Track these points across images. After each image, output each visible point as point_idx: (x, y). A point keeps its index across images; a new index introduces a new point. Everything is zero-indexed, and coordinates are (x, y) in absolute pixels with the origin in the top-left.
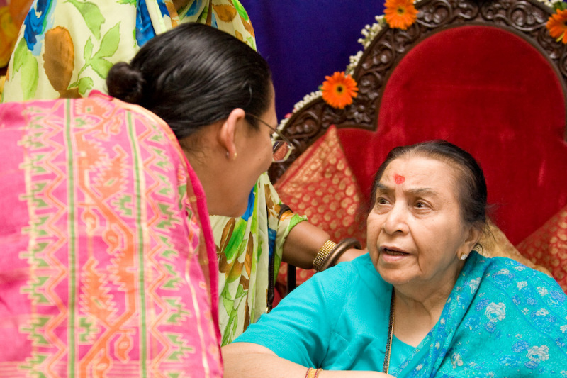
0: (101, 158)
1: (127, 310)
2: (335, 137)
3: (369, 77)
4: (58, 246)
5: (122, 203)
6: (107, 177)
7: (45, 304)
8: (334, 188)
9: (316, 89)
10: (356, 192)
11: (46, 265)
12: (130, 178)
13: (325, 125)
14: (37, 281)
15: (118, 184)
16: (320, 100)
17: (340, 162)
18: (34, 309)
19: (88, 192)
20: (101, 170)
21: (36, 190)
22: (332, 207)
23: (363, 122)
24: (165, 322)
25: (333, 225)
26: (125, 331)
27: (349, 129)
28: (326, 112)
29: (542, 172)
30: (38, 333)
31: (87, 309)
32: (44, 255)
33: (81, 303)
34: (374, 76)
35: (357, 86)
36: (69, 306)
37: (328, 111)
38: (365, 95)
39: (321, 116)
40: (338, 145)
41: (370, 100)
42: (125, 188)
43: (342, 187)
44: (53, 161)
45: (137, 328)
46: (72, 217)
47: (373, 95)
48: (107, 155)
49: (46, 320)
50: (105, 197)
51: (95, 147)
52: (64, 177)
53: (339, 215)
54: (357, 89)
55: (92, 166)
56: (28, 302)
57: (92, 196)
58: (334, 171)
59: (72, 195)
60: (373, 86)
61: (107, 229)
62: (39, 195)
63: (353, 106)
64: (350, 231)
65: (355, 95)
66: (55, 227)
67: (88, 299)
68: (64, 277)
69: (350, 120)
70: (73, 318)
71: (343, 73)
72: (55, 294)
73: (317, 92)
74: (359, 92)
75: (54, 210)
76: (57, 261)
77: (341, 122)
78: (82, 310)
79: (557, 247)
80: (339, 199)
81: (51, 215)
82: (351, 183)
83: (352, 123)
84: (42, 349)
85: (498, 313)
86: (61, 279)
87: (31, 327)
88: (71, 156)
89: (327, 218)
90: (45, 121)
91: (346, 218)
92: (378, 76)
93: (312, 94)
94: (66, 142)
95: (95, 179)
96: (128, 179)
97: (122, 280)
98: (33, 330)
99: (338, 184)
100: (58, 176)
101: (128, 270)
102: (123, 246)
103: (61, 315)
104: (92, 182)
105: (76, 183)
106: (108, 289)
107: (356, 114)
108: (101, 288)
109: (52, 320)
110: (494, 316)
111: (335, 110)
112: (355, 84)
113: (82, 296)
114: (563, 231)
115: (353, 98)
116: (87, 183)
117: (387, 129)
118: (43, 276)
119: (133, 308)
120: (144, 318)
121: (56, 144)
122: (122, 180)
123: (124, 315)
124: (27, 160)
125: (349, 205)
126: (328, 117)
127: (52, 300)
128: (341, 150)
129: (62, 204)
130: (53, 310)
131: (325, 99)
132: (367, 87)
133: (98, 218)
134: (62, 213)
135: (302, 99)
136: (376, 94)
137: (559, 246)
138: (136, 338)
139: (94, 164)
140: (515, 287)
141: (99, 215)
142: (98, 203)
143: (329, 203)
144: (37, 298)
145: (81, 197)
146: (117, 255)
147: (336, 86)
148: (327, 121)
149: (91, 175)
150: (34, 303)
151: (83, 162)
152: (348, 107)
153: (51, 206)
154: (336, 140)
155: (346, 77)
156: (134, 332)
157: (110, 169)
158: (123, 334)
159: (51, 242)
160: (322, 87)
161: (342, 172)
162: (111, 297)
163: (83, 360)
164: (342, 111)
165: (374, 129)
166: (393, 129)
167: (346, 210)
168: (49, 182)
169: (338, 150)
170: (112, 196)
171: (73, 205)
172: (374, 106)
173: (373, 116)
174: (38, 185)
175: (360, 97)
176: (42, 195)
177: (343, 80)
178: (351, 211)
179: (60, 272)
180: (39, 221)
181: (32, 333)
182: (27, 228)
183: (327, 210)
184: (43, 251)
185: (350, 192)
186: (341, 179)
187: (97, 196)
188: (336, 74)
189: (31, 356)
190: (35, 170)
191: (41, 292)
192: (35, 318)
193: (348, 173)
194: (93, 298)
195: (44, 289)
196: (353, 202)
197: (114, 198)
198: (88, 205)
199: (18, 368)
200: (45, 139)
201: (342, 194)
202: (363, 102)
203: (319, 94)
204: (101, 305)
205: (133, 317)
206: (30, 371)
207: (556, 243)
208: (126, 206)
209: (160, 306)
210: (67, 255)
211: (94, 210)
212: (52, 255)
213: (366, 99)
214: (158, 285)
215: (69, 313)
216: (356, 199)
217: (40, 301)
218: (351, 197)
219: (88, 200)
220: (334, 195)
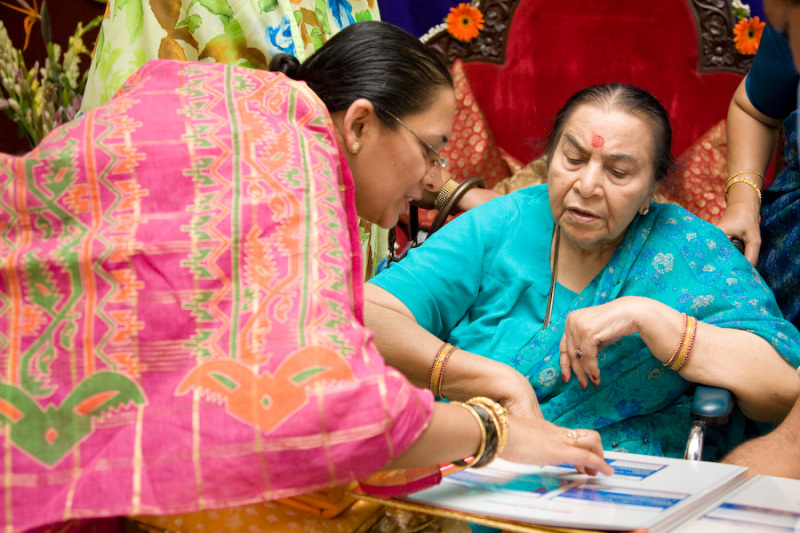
0: (267, 132)
1: (289, 274)
2: (461, 71)
3: (496, 8)
4: (220, 218)
5: (290, 176)
6: (273, 151)
7: (208, 278)
8: (461, 125)
9: (440, 22)
10: (484, 128)
11: (207, 237)
12: (297, 153)
13: (451, 59)
14: (199, 255)
15: (284, 159)
16: (445, 33)
17: (467, 97)
18: (196, 285)
19: (254, 165)
20: (268, 143)
21: (202, 166)
22: (460, 145)
23: (491, 55)
24: (328, 288)
25: (461, 163)
26: (285, 294)
27: (476, 63)
28: (451, 46)
29: (674, 104)
30: (201, 309)
31: (251, 279)
32: (205, 228)
33: (245, 274)
34: (500, 7)
35: (483, 18)
36: (233, 278)
37: (454, 44)
38: (492, 27)
39: (446, 49)
40: (465, 80)
41: (496, 33)
42: (292, 162)
43: (469, 124)
44: (217, 134)
45: (298, 291)
46: (238, 191)
47: (500, 27)
48: (273, 129)
49: (210, 294)
50: (271, 171)
51: (260, 122)
52: (230, 152)
53: (467, 152)
54: (483, 21)
55: (258, 140)
56: (190, 277)
57: (258, 170)
58: (461, 106)
59: (237, 170)
60: (500, 18)
61: (273, 196)
62: (204, 171)
63: (480, 39)
64: (478, 169)
65: (481, 27)
66: (218, 202)
67: (252, 270)
68: (226, 248)
69: (476, 54)
70: (238, 290)
71: (468, 5)
72: (217, 268)
73: (442, 25)
74: (485, 25)
75: (220, 187)
76: (219, 232)
77: (468, 56)
78: (247, 281)
79: (690, 182)
80: (466, 135)
81: (217, 192)
82: (479, 119)
83: (479, 56)
84: (206, 325)
85: (665, 264)
86: (223, 251)
87: (194, 303)
88: (236, 129)
89: (454, 156)
90: (204, 87)
91: (474, 156)
92: (505, 7)
93: (437, 26)
94: (229, 115)
95: (261, 152)
96: (295, 153)
97: (287, 247)
98: (196, 306)
99: (465, 121)
100: (224, 151)
101: (293, 236)
102: (289, 213)
103: (225, 288)
104: (258, 155)
105: (242, 157)
106: (272, 257)
107: (483, 47)
108: (265, 257)
109: (216, 293)
110: (662, 267)
111: (462, 43)
112: (481, 16)
113: (246, 267)
114: (696, 165)
115: (480, 31)
116: (253, 156)
117: (515, 63)
118: (204, 248)
119: (295, 272)
120: (306, 281)
121: (219, 117)
122: (288, 155)
123: (285, 278)
124: (189, 131)
125: (477, 142)
126: (454, 51)
127: (215, 273)
128: (468, 85)
129: (227, 181)
130: (217, 284)
131: (451, 31)
132: (494, 18)
133: (264, 190)
134: (226, 189)
135: (426, 32)
136: (503, 26)
137: (693, 180)
138: (296, 301)
139: (260, 138)
140: (684, 238)
141: (266, 187)
142: (265, 176)
143: (456, 141)
144: (199, 272)
145: (247, 171)
146: (282, 222)
147: (461, 18)
148: (453, 54)
149: (258, 148)
150: (196, 278)
151: (249, 135)
152: (474, 40)
153: (217, 184)
154: (463, 75)
155: (472, 8)
156: (295, 294)
157: (276, 143)
158: (283, 297)
159: (214, 215)
160: (447, 20)
161: (470, 108)
162: (274, 263)
163: (244, 328)
164: (468, 44)
165: (501, 63)
166: (521, 62)
167: (474, 147)
168: (214, 157)
169: (464, 85)
170: (279, 169)
171: (238, 180)
172: (501, 39)
173: (500, 50)
174: (203, 160)
175: (487, 30)
176: (208, 171)
177: (468, 12)
178: (479, 148)
179: (223, 243)
180: (205, 199)
181: (195, 309)
182: (192, 206)
183: (454, 148)
184: (206, 224)
185: (478, 128)
186: (468, 116)
187: (263, 170)
188: (461, 6)
189: (195, 333)
190: (200, 143)
191: (203, 266)
192: (198, 293)
193: (475, 108)
194: (257, 268)
195: (206, 263)
196: (481, 139)
197: (281, 171)
198: (253, 179)
199: (182, 346)
200: (206, 111)
201: (470, 130)
202: (489, 35)
203: (443, 27)
204: (265, 273)
205: (295, 281)
206: (195, 349)
207: (689, 178)
208: (294, 178)
209: (324, 272)
210: (229, 226)
211: (260, 183)
212: (214, 227)
213: (493, 31)
214: (323, 251)
215: (233, 286)
216: (484, 135)
217: (202, 275)
218: (479, 134)
219: (254, 173)
220: (461, 131)
